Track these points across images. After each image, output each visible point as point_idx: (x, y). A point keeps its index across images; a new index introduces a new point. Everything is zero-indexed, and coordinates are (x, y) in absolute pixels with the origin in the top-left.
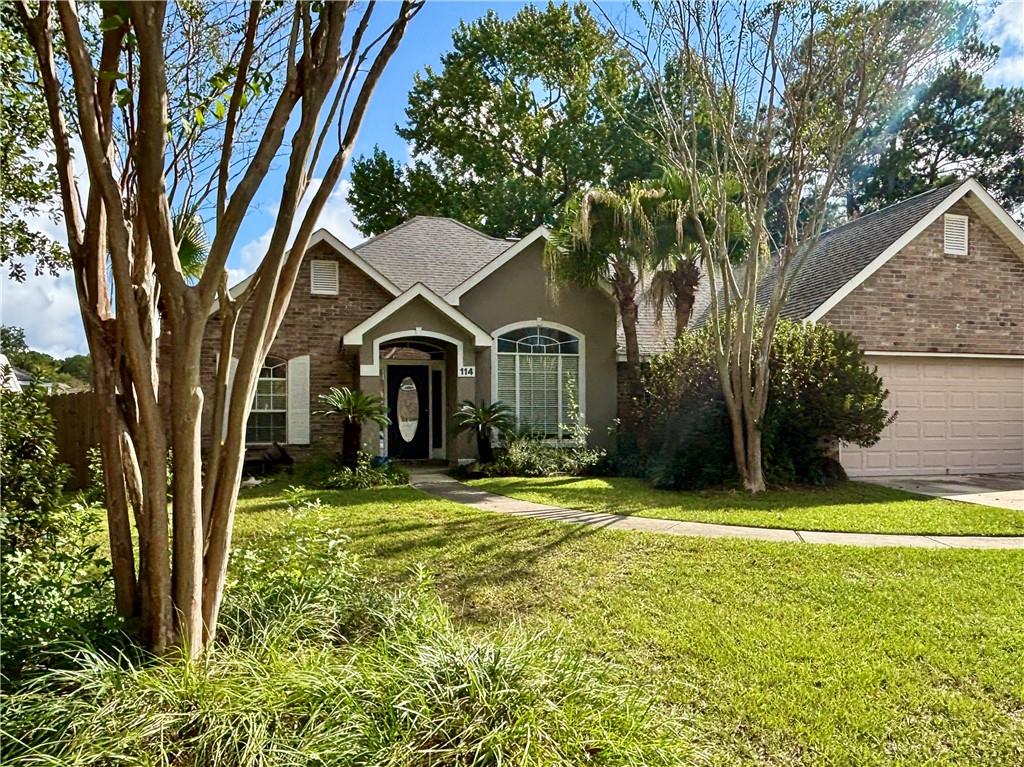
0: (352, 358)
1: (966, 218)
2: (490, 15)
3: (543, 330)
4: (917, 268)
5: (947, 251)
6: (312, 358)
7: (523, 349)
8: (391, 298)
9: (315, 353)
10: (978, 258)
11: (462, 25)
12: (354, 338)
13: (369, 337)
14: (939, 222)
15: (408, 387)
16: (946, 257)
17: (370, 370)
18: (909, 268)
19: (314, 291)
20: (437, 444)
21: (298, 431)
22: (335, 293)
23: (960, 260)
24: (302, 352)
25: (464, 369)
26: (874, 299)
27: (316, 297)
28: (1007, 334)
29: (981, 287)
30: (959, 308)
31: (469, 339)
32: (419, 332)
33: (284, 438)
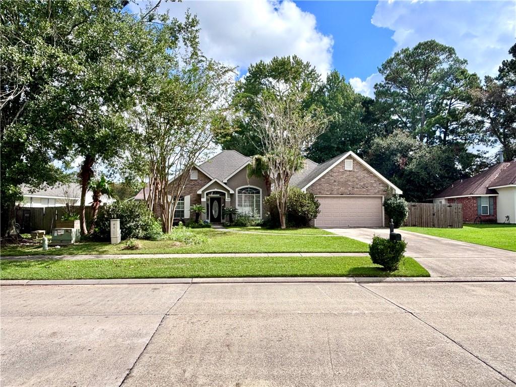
0: (200, 196)
1: (352, 160)
2: (261, 62)
3: (251, 188)
4: (337, 174)
5: (346, 169)
6: (191, 196)
7: (244, 193)
8: (211, 180)
9: (191, 194)
10: (356, 170)
11: (252, 66)
12: (199, 192)
13: (203, 192)
14: (343, 162)
15: (216, 203)
16: (345, 171)
17: (204, 200)
18: (334, 174)
19: (191, 179)
20: (223, 219)
21: (187, 215)
22: (196, 179)
23: (349, 171)
24: (188, 194)
25: (228, 199)
26: (324, 182)
27: (191, 180)
28: (365, 190)
29: (357, 178)
30: (349, 184)
31: (228, 191)
32: (216, 190)
33: (183, 217)
